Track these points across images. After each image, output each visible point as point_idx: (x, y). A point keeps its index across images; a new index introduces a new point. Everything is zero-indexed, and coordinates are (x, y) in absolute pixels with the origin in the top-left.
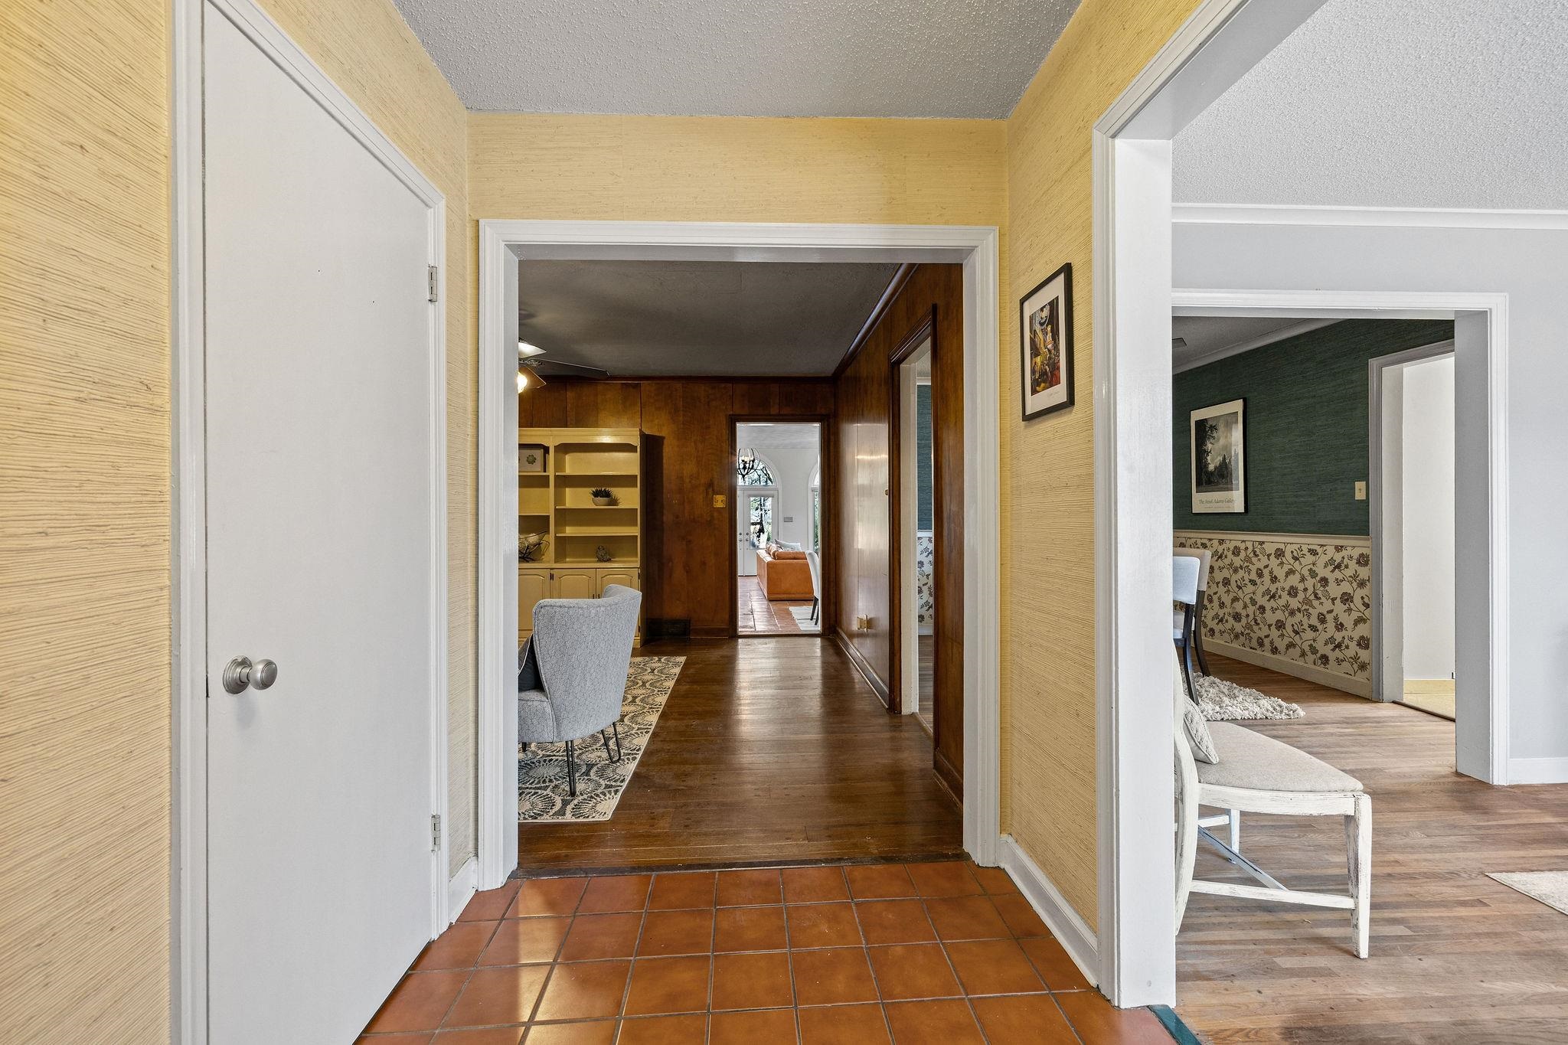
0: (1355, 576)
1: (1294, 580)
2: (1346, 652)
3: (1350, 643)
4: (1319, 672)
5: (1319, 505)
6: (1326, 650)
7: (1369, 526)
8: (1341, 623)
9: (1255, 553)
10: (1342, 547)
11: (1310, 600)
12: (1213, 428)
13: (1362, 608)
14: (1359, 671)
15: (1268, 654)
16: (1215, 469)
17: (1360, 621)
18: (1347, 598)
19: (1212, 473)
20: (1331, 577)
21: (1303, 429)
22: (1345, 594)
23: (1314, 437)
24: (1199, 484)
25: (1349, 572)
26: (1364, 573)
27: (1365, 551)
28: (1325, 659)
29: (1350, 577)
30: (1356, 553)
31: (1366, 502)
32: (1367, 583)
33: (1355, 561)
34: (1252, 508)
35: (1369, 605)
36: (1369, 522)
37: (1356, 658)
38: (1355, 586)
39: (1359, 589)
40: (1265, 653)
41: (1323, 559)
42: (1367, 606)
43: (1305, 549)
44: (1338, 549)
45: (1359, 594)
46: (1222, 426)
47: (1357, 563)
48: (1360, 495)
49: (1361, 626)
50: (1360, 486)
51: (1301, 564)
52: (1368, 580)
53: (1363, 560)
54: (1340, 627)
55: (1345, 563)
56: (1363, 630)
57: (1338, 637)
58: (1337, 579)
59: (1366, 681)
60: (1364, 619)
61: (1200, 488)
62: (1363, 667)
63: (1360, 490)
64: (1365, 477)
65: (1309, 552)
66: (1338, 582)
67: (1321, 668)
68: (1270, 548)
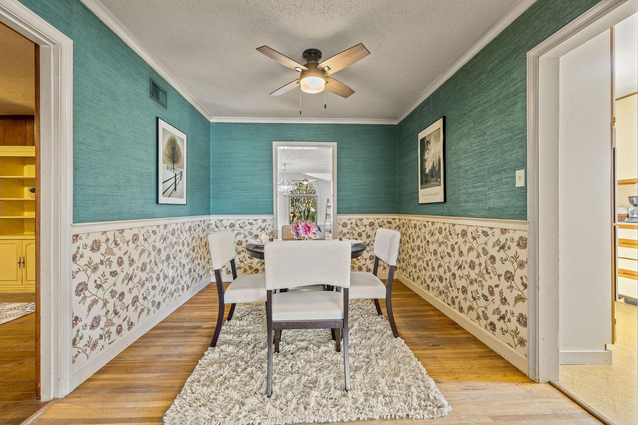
0: (516, 257)
1: (472, 256)
2: (508, 324)
3: (512, 318)
4: (488, 336)
5: (489, 194)
6: (494, 318)
7: (526, 211)
8: (504, 297)
9: (450, 232)
10: (506, 230)
11: (483, 273)
12: (428, 142)
13: (522, 288)
14: (519, 345)
15: (457, 311)
16: (429, 172)
17: (520, 299)
18: (509, 277)
19: (428, 174)
20: (498, 256)
21: (478, 132)
22: (507, 272)
23: (486, 137)
24: (422, 183)
25: (511, 253)
26: (523, 254)
27: (524, 235)
28: (493, 326)
29: (512, 257)
30: (516, 236)
31: (525, 189)
32: (526, 265)
33: (515, 243)
34: (448, 198)
35: (526, 285)
36: (527, 207)
37: (516, 333)
38: (516, 266)
39: (519, 269)
40: (454, 310)
41: (492, 240)
42: (525, 286)
43: (480, 230)
44: (504, 231)
45: (519, 273)
46: (433, 139)
47: (517, 245)
48: (520, 183)
49: (520, 303)
50: (520, 173)
51: (477, 243)
52: (526, 262)
53: (522, 243)
54: (504, 301)
55: (508, 244)
56: (521, 308)
57: (503, 309)
58: (502, 259)
59: (524, 357)
60: (523, 298)
61: (423, 186)
62: (522, 342)
63: (520, 177)
64: (523, 165)
65: (482, 233)
66: (503, 261)
67: (489, 333)
68: (459, 230)
